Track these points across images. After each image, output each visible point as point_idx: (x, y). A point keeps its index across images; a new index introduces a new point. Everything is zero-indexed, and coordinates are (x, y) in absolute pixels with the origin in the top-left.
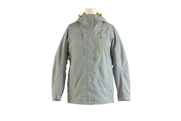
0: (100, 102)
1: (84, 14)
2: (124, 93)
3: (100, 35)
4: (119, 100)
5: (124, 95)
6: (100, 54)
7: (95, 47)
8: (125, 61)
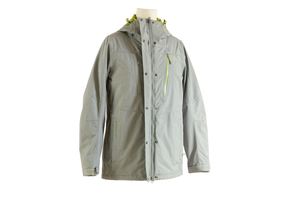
0: (162, 176)
1: (135, 16)
2: (201, 159)
3: (168, 57)
4: (190, 172)
5: (200, 162)
6: (168, 91)
7: (161, 78)
8: (200, 104)
